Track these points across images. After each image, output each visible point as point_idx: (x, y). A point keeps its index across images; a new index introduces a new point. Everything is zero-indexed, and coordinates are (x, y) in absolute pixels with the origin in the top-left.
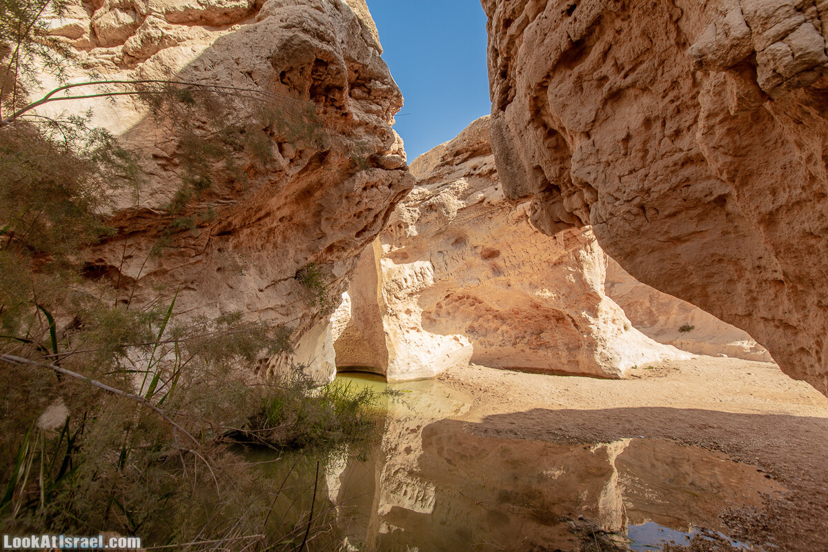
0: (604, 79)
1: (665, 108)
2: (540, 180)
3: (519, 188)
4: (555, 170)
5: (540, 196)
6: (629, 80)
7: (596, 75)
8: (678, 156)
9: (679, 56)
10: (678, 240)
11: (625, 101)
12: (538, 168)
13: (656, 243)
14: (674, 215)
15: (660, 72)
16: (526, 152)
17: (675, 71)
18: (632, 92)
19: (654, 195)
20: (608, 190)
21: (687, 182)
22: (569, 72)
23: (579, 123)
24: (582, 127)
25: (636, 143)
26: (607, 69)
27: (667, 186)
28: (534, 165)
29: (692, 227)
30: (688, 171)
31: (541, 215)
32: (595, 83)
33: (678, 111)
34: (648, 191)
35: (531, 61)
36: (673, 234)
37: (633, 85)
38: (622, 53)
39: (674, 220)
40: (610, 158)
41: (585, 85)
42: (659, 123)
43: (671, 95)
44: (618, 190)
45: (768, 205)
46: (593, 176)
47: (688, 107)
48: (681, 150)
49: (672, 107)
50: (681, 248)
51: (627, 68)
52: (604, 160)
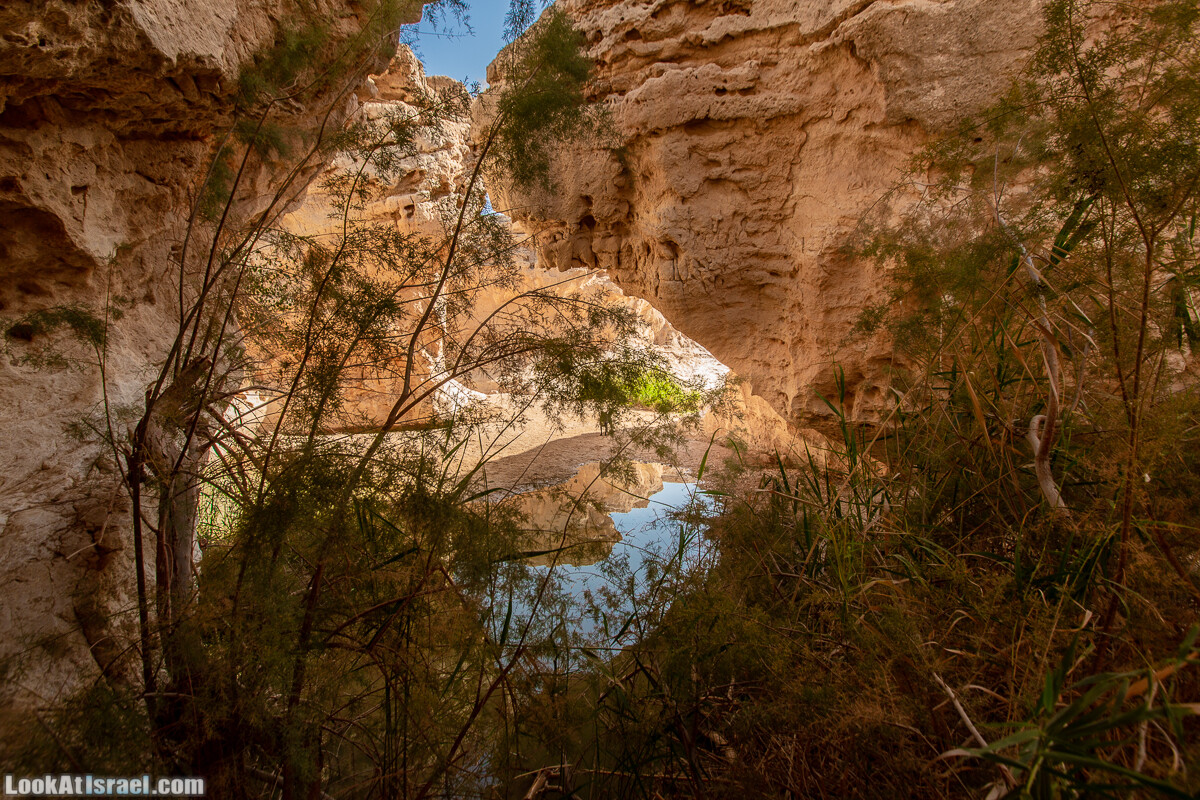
0: (716, 163)
1: (754, 212)
2: (581, 211)
3: (550, 210)
4: (609, 209)
5: (575, 227)
6: (737, 176)
7: (711, 155)
8: (751, 249)
9: (783, 187)
10: (727, 305)
11: (721, 188)
12: (588, 200)
13: (714, 305)
14: (730, 288)
15: (762, 186)
16: (578, 174)
17: (774, 193)
18: (732, 186)
19: (728, 271)
20: (696, 256)
21: (749, 268)
22: (686, 136)
23: (683, 187)
24: (684, 192)
25: (725, 226)
26: (723, 157)
27: (737, 267)
28: (584, 194)
29: (738, 298)
30: (753, 261)
31: (564, 247)
32: (705, 160)
33: (762, 218)
34: (725, 267)
35: (662, 103)
36: (727, 301)
37: (736, 182)
38: (741, 154)
39: (729, 291)
40: (703, 230)
41: (695, 155)
42: (741, 218)
43: (760, 206)
44: (705, 259)
45: (833, 303)
46: (684, 240)
47: (769, 219)
48: (754, 246)
49: (759, 214)
50: (727, 311)
51: (738, 167)
52: (696, 229)
